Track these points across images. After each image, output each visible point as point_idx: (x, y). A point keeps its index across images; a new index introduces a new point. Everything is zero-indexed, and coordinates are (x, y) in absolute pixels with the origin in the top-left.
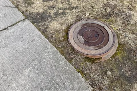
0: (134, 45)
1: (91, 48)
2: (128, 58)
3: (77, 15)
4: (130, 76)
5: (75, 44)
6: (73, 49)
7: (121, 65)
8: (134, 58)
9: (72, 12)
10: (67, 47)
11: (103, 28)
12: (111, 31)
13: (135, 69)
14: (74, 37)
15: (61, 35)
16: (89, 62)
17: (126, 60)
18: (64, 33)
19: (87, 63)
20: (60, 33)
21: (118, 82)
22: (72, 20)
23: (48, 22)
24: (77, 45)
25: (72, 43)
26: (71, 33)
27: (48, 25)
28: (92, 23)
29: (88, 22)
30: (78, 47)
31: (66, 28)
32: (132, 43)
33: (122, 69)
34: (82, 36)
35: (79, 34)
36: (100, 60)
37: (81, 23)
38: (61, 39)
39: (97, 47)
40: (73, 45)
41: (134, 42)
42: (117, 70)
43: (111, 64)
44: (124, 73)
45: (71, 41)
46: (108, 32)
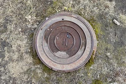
0: (97, 9)
1: (79, 53)
2: (104, 26)
3: (20, 30)
4: (119, 39)
5: (64, 66)
6: (69, 73)
7: (107, 38)
8: (108, 21)
9: (11, 32)
10: (61, 77)
11: (65, 22)
12: (73, 17)
13: (116, 30)
14: (54, 61)
15: (39, 71)
16: (91, 65)
17: (105, 29)
18: (39, 66)
19: (91, 69)
20: (34, 71)
21: (119, 54)
22: (25, 42)
23: (6, 74)
24: (67, 65)
25: (60, 69)
26: (45, 59)
27: (10, 77)
28: (49, 26)
29: (44, 30)
30: (70, 65)
31: (32, 58)
32: (94, 8)
33: (110, 39)
34: (59, 51)
35: (53, 52)
36: (95, 53)
37: (40, 38)
38: (45, 76)
39: (82, 46)
40: (64, 69)
41: (94, 6)
42: (109, 45)
43: (102, 46)
44: (114, 41)
45: (57, 67)
46: (73, 22)
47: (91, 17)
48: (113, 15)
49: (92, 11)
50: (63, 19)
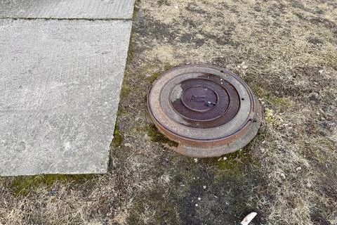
0: (281, 177)
1: (177, 116)
3: (222, 57)
4: (201, 219)
5: (158, 94)
7: (205, 187)
8: (252, 198)
9: (218, 48)
11: (237, 101)
12: (249, 114)
13: (227, 217)
14: (168, 83)
15: (156, 70)
16: (150, 136)
19: (144, 134)
20: (157, 66)
22: (201, 60)
27: (153, 46)
29: (222, 74)
32: (281, 171)
33: (202, 195)
36: (173, 147)
41: (288, 171)
42: (189, 189)
43: (187, 169)
44: (197, 205)
45: (157, 87)
46: (239, 113)
47: (258, 159)
48: (270, 217)
49: (272, 164)
50: (243, 99)
